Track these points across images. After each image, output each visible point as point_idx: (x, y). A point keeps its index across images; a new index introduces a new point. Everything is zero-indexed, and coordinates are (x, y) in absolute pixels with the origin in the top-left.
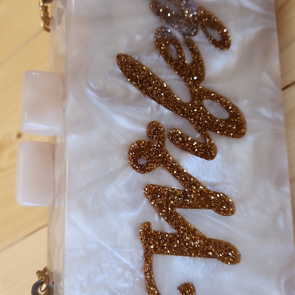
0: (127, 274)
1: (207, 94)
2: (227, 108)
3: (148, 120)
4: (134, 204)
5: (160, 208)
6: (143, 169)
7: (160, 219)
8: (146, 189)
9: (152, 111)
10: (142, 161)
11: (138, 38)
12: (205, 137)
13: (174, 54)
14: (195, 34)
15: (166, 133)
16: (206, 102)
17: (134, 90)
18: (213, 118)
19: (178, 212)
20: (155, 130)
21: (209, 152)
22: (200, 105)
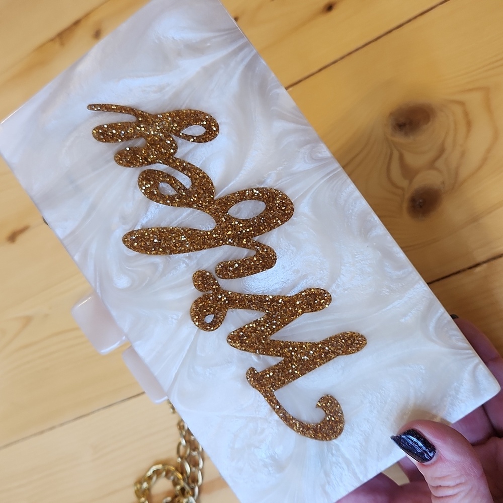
2: (258, 198)
3: (189, 276)
4: (228, 360)
5: (252, 347)
6: (215, 325)
7: (259, 358)
8: (230, 340)
9: (187, 265)
10: (209, 319)
11: (127, 205)
12: (253, 246)
13: (169, 191)
14: (176, 149)
15: (214, 274)
16: (233, 211)
17: (158, 260)
19: (273, 337)
20: (202, 279)
21: (267, 260)
22: (230, 219)
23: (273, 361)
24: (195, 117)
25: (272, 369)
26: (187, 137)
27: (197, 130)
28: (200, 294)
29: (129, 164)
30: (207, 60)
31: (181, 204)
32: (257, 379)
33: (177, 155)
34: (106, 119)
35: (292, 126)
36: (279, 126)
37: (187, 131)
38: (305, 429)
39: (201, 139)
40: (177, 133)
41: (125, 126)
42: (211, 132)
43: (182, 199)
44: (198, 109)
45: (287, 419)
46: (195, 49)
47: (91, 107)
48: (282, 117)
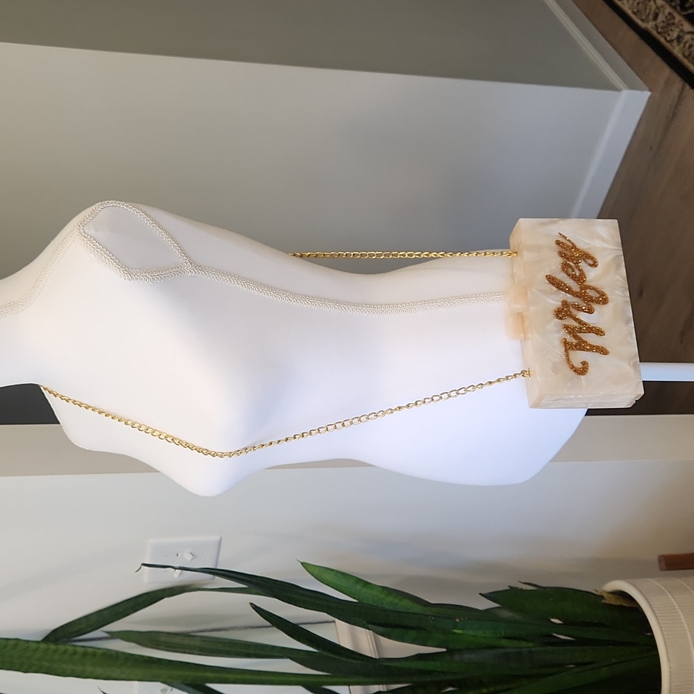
0: (559, 356)
1: (589, 287)
2: (598, 292)
3: (562, 300)
4: (558, 331)
5: (570, 333)
6: (561, 318)
7: (570, 337)
8: (563, 326)
9: (563, 296)
10: (561, 316)
11: (554, 267)
12: (588, 305)
13: (570, 272)
14: (580, 262)
15: (570, 304)
16: (588, 291)
17: (554, 289)
18: (591, 297)
19: (578, 334)
20: (565, 303)
21: (590, 311)
22: (585, 292)
23: (574, 341)
24: (592, 258)
25: (572, 343)
26: (586, 262)
27: (591, 262)
28: (561, 307)
29: (562, 256)
30: (606, 246)
31: (572, 278)
32: (565, 343)
33: (579, 264)
34: (562, 240)
35: (622, 280)
36: (618, 277)
37: (587, 260)
38: (572, 367)
39: (590, 265)
40: (584, 259)
41: (568, 246)
42: (594, 265)
43: (574, 277)
44: (595, 256)
45: (568, 360)
46: (603, 240)
47: (560, 234)
48: (620, 275)
